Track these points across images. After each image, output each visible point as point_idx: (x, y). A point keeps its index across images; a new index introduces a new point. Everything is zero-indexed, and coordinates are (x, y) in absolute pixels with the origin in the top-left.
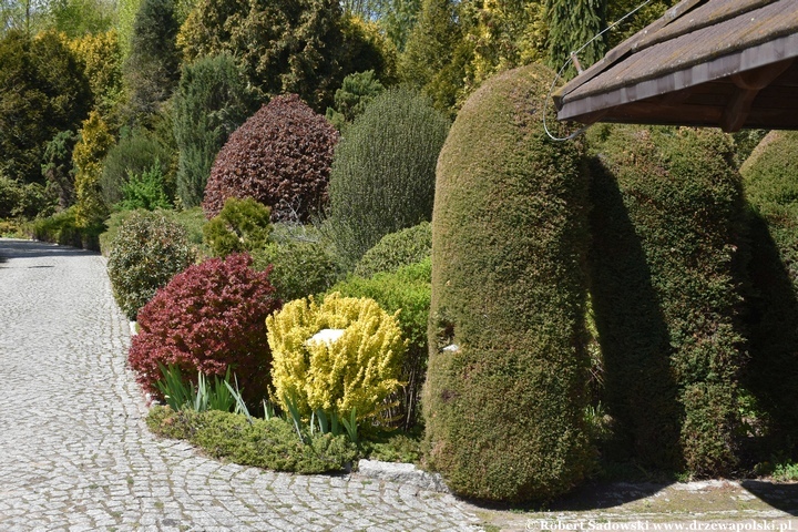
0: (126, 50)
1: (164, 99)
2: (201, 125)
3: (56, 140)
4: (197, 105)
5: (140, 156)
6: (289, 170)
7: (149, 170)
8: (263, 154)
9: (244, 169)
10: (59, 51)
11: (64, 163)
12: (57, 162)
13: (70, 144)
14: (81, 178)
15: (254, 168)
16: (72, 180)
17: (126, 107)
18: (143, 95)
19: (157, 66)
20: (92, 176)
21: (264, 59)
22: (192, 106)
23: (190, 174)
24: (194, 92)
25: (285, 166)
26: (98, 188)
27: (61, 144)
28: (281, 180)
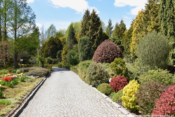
0: (67, 39)
1: (74, 45)
2: (83, 48)
3: (58, 52)
4: (82, 44)
5: (73, 53)
6: (111, 53)
7: (75, 55)
8: (106, 50)
9: (102, 53)
10: (58, 39)
11: (60, 55)
12: (58, 55)
13: (60, 52)
14: (63, 57)
15: (104, 53)
16: (61, 58)
17: (68, 47)
18: (70, 45)
19: (72, 40)
20: (65, 57)
21: (92, 37)
22: (82, 45)
23: (82, 56)
24: (82, 43)
25: (110, 52)
26: (66, 59)
27: (59, 52)
28: (110, 55)
